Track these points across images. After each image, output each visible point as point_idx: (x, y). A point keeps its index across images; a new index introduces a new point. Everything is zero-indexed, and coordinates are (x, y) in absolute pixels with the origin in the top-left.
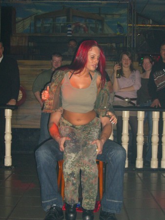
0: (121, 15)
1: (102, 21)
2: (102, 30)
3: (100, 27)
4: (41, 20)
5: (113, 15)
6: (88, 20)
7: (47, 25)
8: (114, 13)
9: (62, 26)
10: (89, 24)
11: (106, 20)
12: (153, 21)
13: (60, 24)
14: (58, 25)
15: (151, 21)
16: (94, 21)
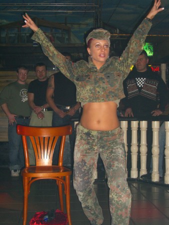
0: (87, 24)
1: (68, 31)
2: (69, 39)
3: (67, 37)
4: (6, 30)
5: (80, 24)
6: (54, 30)
7: (13, 35)
8: (81, 22)
9: (27, 36)
10: (55, 34)
11: (72, 30)
12: (120, 30)
13: (26, 34)
14: (24, 35)
15: (118, 30)
16: (60, 31)
